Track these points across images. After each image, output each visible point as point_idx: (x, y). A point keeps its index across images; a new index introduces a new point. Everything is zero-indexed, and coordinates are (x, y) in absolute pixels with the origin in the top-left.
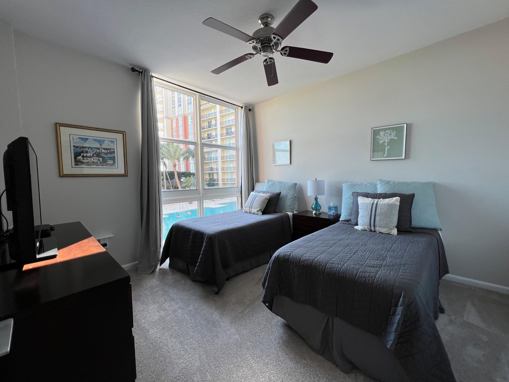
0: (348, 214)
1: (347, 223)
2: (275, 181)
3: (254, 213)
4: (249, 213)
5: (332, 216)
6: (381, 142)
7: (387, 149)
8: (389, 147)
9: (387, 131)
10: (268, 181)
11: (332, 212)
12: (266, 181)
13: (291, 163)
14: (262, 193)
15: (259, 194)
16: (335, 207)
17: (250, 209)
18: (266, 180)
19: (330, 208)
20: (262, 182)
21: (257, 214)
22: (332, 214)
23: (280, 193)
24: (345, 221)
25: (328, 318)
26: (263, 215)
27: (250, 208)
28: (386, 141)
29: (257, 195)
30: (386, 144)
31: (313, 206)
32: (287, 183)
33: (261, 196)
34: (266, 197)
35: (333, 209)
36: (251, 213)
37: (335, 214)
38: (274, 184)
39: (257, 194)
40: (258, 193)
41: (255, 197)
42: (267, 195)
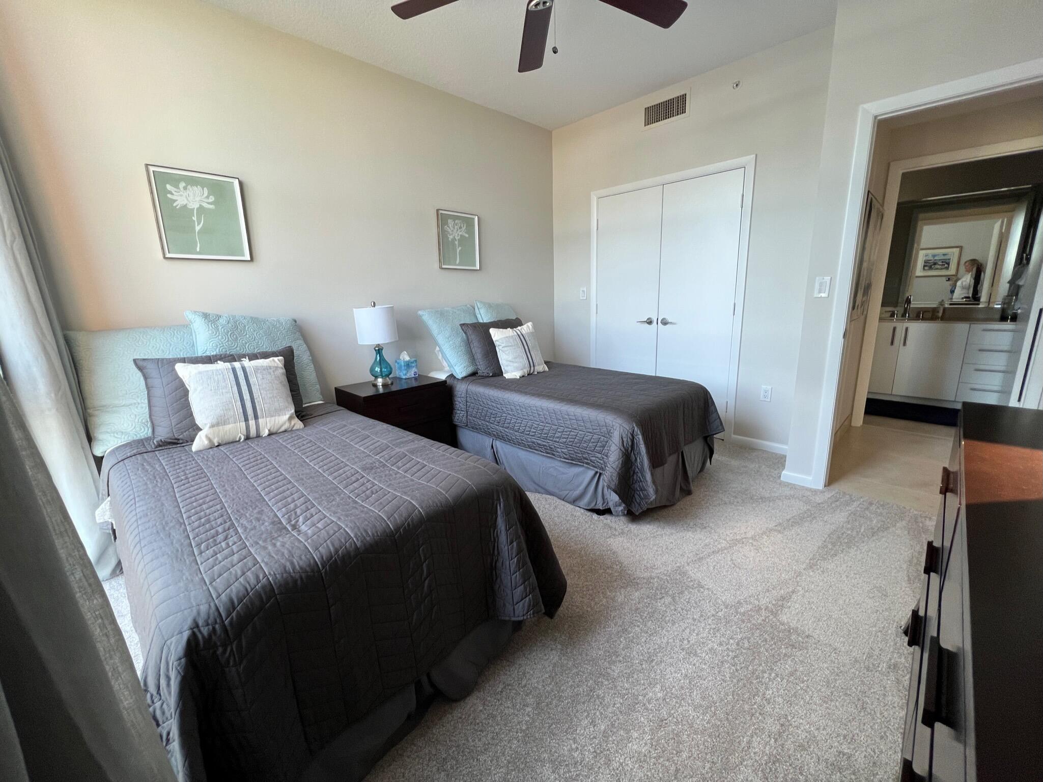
5: (413, 379)
6: (451, 237)
7: (458, 251)
8: (460, 248)
9: (456, 221)
11: (413, 372)
16: (415, 360)
22: (413, 376)
28: (457, 238)
29: (243, 367)
30: (457, 243)
35: (413, 365)
37: (417, 375)
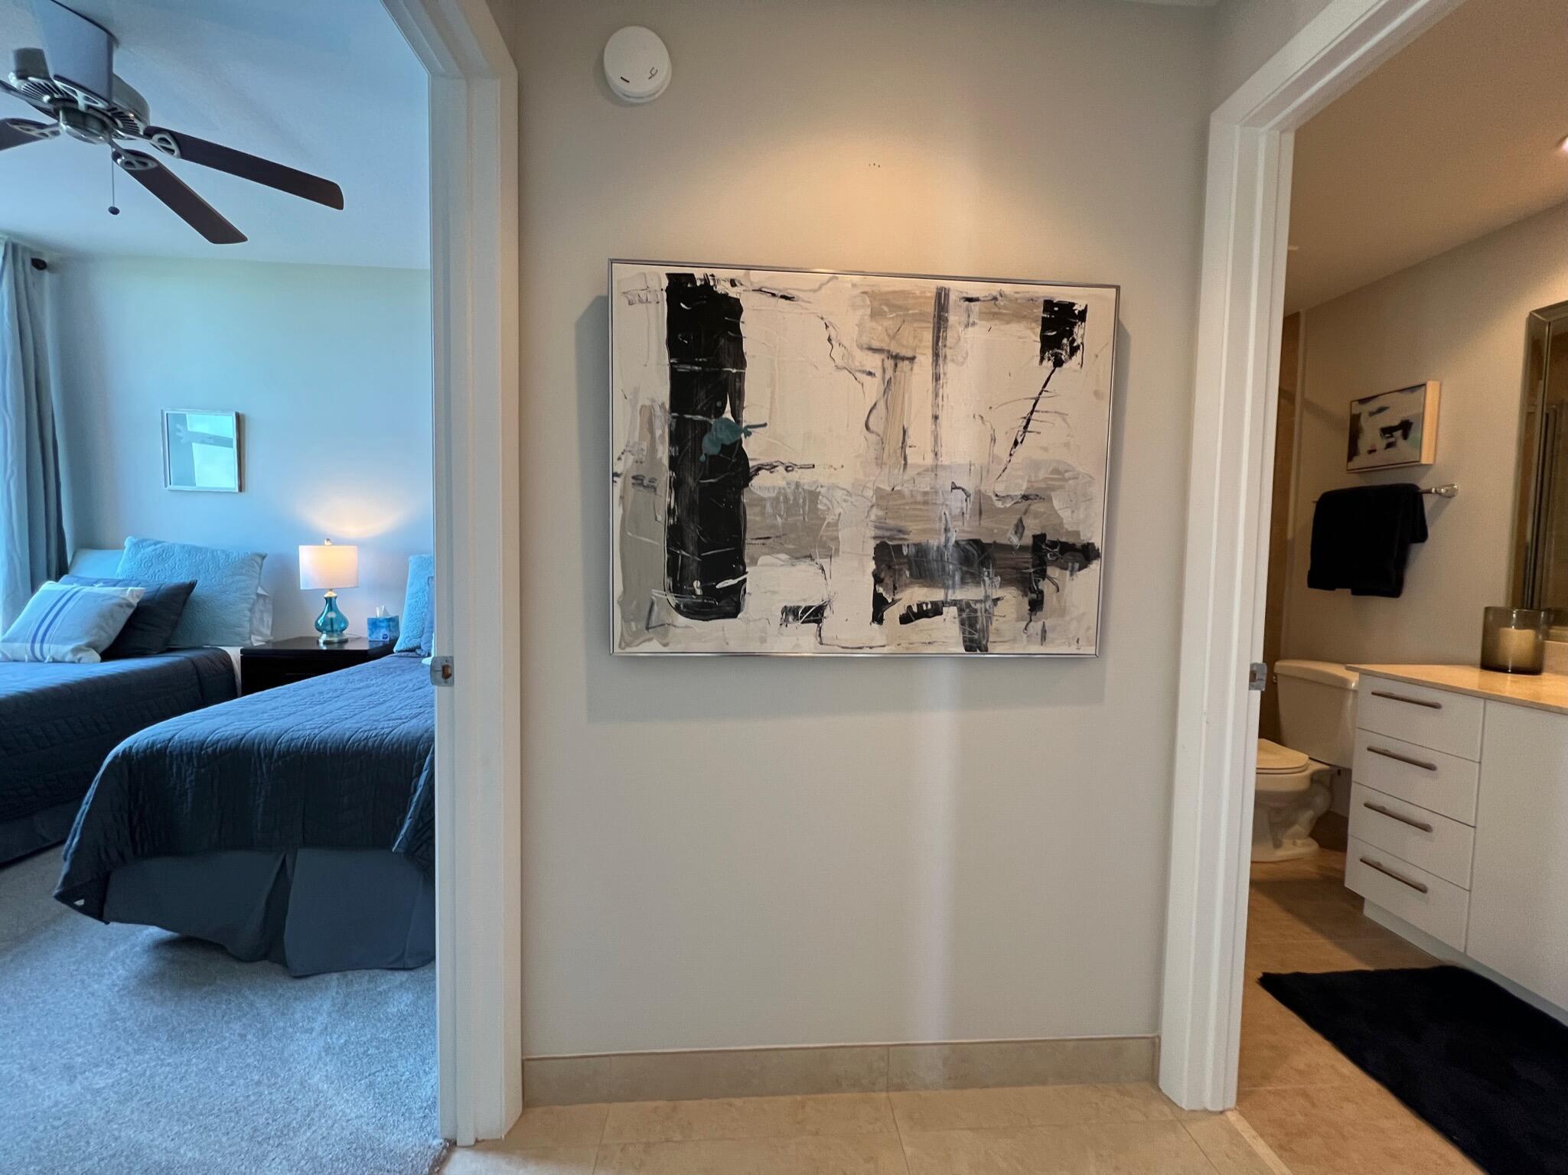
0: (415, 632)
1: (411, 654)
2: (174, 544)
3: (58, 658)
4: (30, 661)
10: (138, 545)
11: (381, 635)
12: (127, 544)
13: (241, 489)
14: (101, 584)
15: (87, 589)
16: (390, 620)
17: (37, 646)
18: (127, 539)
19: (374, 624)
20: (108, 548)
21: (73, 662)
22: (381, 639)
23: (192, 586)
24: (406, 651)
25: (284, 861)
26: (104, 663)
27: (33, 642)
29: (77, 592)
31: (319, 622)
32: (223, 551)
33: (98, 595)
34: (124, 599)
35: (383, 624)
36: (38, 661)
37: (388, 639)
38: (164, 554)
39: (76, 590)
40: (82, 585)
41: (65, 599)
42: (132, 594)
